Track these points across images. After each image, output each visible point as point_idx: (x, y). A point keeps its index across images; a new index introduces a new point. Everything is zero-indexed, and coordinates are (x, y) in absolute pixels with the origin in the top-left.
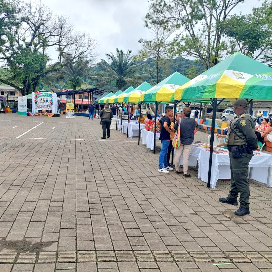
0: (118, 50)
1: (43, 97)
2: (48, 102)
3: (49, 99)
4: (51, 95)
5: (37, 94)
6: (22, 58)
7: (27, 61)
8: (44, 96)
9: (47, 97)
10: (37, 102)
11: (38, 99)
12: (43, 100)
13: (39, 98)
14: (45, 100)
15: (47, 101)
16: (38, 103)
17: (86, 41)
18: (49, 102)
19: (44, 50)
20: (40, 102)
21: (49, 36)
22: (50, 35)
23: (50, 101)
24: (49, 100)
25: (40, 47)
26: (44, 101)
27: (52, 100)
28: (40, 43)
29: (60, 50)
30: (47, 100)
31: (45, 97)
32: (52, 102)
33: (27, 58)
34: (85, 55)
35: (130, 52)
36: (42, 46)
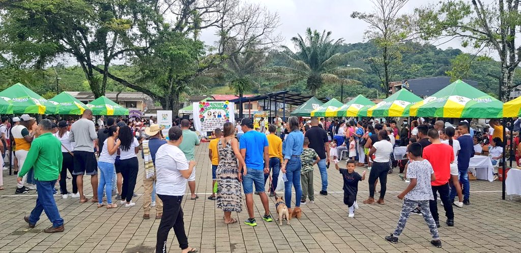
0: (309, 31)
1: (212, 111)
2: (221, 118)
3: (223, 113)
4: (226, 106)
5: (203, 106)
6: (172, 48)
7: (181, 52)
8: (213, 108)
9: (219, 110)
10: (203, 119)
11: (205, 114)
12: (212, 114)
13: (207, 112)
14: (217, 115)
15: (219, 116)
16: (205, 121)
17: (261, 19)
18: (223, 117)
19: (196, 34)
20: (208, 119)
21: (204, 13)
22: (207, 11)
23: (225, 116)
24: (222, 115)
25: (189, 29)
26: (215, 116)
27: (227, 115)
28: (188, 25)
29: (223, 34)
30: (219, 114)
31: (217, 110)
32: (228, 118)
33: (179, 46)
34: (258, 40)
35: (329, 33)
36: (193, 29)
